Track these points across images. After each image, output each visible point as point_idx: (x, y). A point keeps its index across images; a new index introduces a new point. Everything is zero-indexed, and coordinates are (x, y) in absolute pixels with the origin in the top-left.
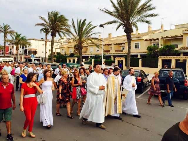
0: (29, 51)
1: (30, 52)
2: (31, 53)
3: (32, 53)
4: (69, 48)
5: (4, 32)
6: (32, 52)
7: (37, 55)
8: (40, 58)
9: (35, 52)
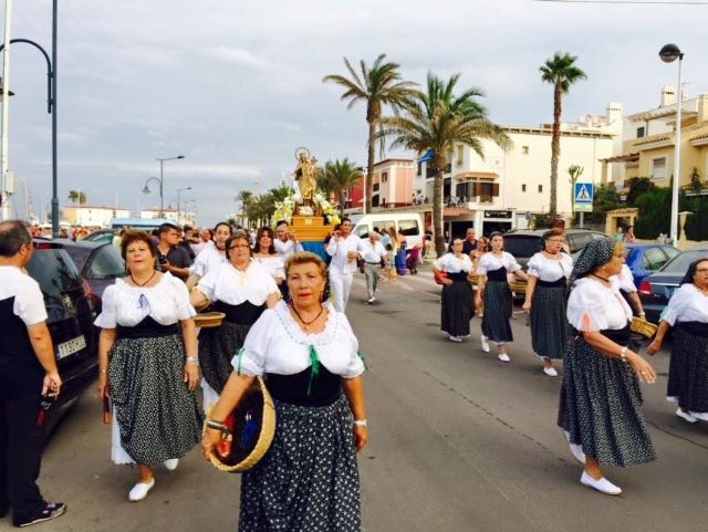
0: (458, 186)
1: (463, 190)
2: (471, 191)
3: (475, 195)
4: (700, 148)
5: (370, 94)
6: (475, 189)
7: (498, 204)
8: (509, 214)
9: (489, 189)
